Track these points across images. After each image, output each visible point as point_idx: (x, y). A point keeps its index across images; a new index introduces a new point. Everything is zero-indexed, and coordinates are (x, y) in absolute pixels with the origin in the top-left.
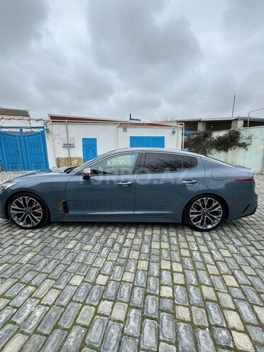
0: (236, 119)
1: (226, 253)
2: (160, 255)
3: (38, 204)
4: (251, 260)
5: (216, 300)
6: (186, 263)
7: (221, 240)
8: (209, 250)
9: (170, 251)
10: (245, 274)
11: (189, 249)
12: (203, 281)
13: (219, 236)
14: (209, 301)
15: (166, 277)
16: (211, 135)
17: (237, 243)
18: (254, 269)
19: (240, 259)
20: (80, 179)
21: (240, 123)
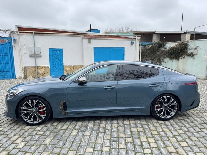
0: (185, 33)
1: (181, 131)
2: (139, 135)
3: (44, 105)
4: (196, 134)
5: (176, 152)
6: (156, 138)
7: (177, 124)
8: (170, 130)
9: (145, 132)
10: (192, 140)
11: (157, 131)
12: (168, 145)
13: (175, 123)
14: (172, 153)
15: (145, 145)
16: (164, 45)
17: (187, 125)
18: (197, 138)
19: (189, 134)
20: (76, 85)
21: (188, 37)
